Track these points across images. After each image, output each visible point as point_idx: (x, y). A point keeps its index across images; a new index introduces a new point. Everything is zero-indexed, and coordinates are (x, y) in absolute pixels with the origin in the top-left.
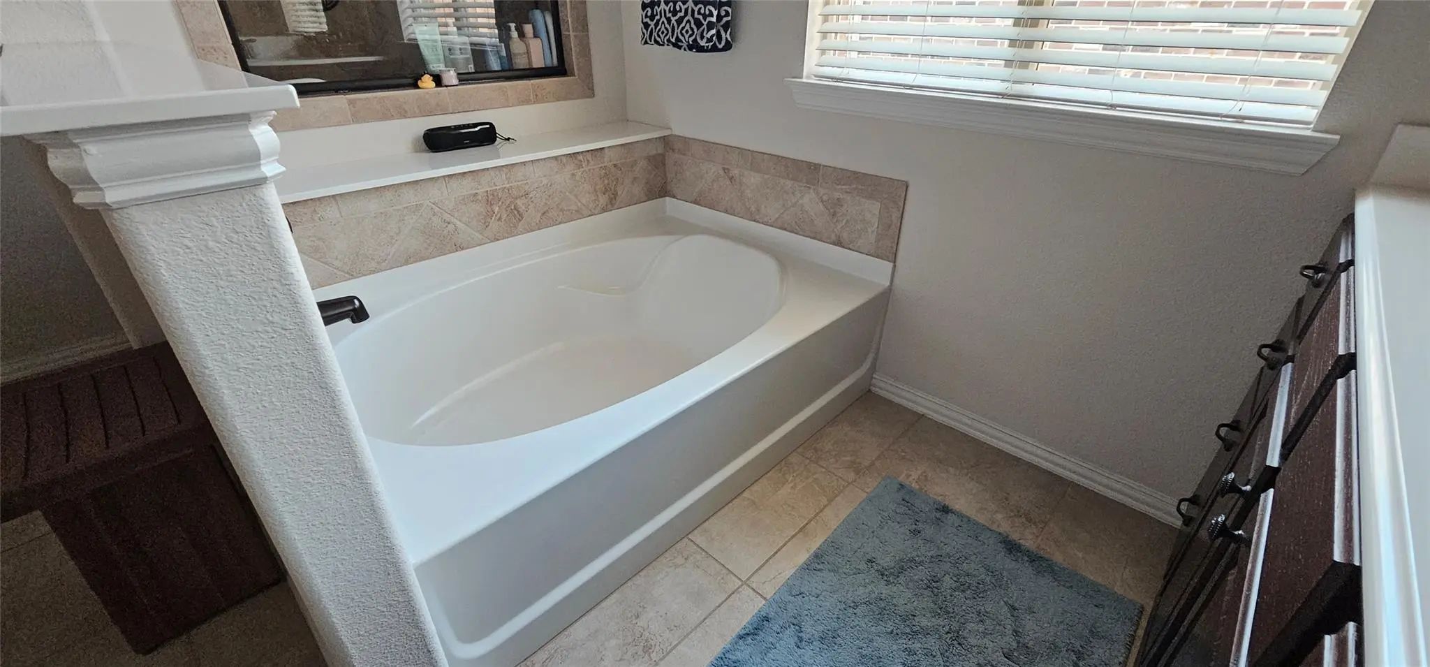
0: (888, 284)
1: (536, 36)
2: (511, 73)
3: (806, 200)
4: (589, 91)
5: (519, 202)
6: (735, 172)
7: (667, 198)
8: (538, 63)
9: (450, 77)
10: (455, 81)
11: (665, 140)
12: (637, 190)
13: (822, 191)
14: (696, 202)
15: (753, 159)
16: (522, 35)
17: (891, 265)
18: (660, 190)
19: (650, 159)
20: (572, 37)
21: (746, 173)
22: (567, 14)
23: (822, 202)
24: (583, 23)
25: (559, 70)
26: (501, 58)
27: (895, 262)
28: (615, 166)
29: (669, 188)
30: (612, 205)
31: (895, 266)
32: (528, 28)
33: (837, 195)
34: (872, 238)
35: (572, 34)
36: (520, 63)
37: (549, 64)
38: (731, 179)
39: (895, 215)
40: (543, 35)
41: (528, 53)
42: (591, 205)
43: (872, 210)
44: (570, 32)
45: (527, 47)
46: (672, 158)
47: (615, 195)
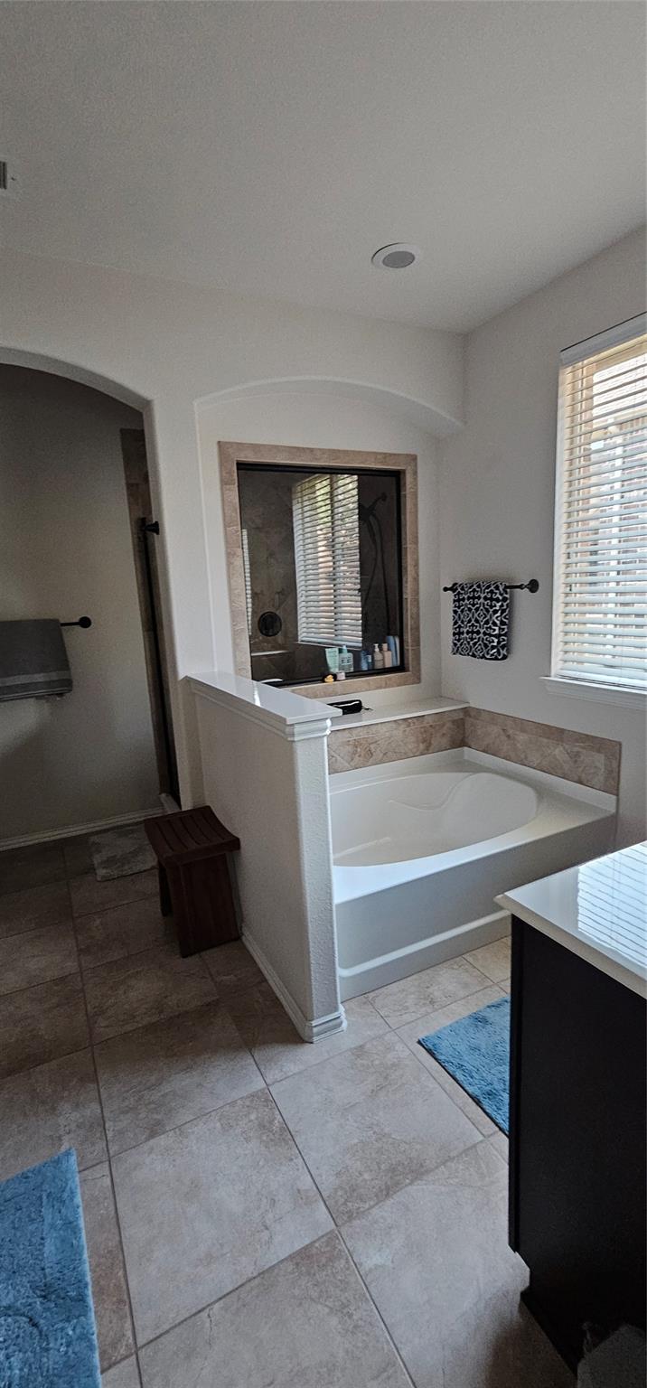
0: (614, 811)
1: (389, 650)
2: (373, 671)
3: (557, 751)
4: (418, 680)
5: (372, 746)
6: (511, 732)
7: (466, 748)
8: (388, 664)
9: (342, 676)
10: (344, 678)
11: (466, 711)
12: (445, 741)
13: (567, 747)
14: (484, 751)
15: (522, 724)
16: (381, 650)
17: (614, 797)
18: (460, 742)
19: (454, 722)
20: (410, 651)
21: (517, 733)
22: (408, 637)
23: (568, 753)
24: (417, 642)
25: (401, 668)
26: (368, 663)
27: (617, 795)
28: (431, 726)
29: (466, 740)
30: (428, 750)
31: (618, 800)
32: (385, 646)
33: (576, 749)
34: (602, 778)
35: (410, 648)
36: (379, 665)
37: (395, 664)
38: (508, 736)
39: (615, 764)
40: (393, 648)
41: (383, 660)
42: (415, 750)
43: (600, 760)
44: (409, 647)
45: (383, 655)
46: (469, 721)
47: (430, 744)
